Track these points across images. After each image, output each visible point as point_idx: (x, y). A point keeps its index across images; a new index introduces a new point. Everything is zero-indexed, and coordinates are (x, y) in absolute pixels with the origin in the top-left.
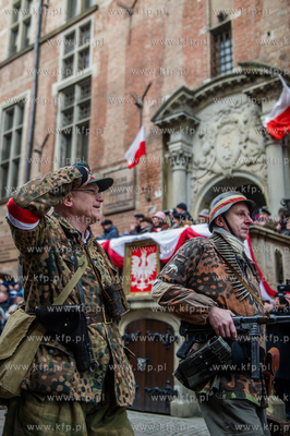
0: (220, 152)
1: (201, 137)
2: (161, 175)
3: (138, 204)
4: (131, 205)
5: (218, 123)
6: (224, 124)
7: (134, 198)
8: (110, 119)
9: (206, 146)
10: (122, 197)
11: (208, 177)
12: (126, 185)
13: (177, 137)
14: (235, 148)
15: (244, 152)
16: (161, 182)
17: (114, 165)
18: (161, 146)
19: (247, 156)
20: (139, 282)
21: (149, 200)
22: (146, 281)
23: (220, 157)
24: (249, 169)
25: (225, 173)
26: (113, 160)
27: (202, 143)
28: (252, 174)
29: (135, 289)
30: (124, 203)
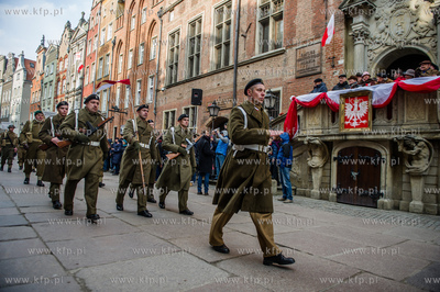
0: (393, 30)
1: (377, 19)
2: (343, 48)
3: (324, 69)
4: (318, 70)
5: (392, 8)
6: (398, 8)
7: (321, 65)
8: (299, 10)
9: (382, 26)
10: (311, 65)
11: (382, 49)
12: (315, 56)
13: (359, 19)
14: (407, 26)
15: (415, 29)
16: (343, 53)
17: (304, 42)
18: (343, 27)
19: (417, 32)
20: (352, 121)
21: (333, 66)
22: (358, 121)
23: (393, 33)
24: (419, 41)
25: (398, 45)
26: (304, 39)
27: (377, 24)
28: (422, 45)
29: (348, 126)
30: (313, 69)
